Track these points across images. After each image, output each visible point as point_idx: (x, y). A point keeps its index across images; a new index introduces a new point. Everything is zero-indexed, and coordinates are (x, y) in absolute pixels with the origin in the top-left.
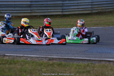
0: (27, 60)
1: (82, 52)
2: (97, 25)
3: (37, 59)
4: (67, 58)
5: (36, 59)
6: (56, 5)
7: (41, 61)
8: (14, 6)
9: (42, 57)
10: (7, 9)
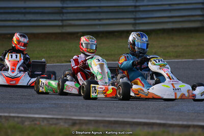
0: (23, 126)
1: (160, 110)
3: (45, 122)
5: (43, 121)
6: (121, 9)
7: (53, 126)
8: (24, 11)
9: (57, 119)
10: (8, 18)
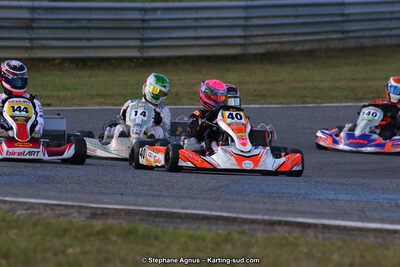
0: (15, 217)
1: (209, 190)
2: (263, 96)
3: (49, 212)
4: (157, 212)
5: (45, 211)
7: (61, 218)
